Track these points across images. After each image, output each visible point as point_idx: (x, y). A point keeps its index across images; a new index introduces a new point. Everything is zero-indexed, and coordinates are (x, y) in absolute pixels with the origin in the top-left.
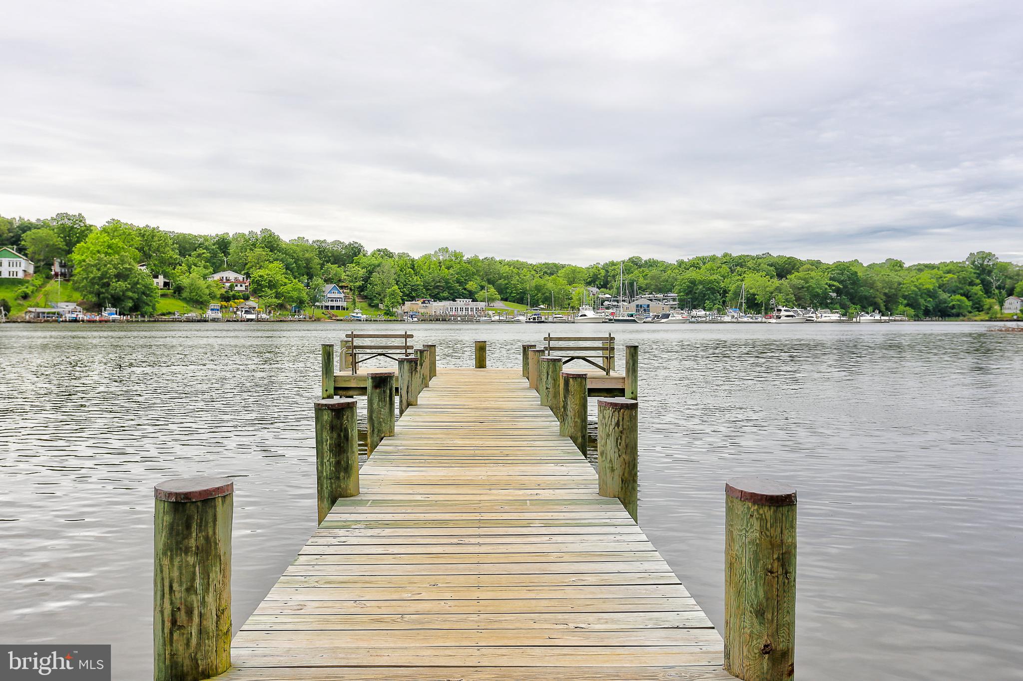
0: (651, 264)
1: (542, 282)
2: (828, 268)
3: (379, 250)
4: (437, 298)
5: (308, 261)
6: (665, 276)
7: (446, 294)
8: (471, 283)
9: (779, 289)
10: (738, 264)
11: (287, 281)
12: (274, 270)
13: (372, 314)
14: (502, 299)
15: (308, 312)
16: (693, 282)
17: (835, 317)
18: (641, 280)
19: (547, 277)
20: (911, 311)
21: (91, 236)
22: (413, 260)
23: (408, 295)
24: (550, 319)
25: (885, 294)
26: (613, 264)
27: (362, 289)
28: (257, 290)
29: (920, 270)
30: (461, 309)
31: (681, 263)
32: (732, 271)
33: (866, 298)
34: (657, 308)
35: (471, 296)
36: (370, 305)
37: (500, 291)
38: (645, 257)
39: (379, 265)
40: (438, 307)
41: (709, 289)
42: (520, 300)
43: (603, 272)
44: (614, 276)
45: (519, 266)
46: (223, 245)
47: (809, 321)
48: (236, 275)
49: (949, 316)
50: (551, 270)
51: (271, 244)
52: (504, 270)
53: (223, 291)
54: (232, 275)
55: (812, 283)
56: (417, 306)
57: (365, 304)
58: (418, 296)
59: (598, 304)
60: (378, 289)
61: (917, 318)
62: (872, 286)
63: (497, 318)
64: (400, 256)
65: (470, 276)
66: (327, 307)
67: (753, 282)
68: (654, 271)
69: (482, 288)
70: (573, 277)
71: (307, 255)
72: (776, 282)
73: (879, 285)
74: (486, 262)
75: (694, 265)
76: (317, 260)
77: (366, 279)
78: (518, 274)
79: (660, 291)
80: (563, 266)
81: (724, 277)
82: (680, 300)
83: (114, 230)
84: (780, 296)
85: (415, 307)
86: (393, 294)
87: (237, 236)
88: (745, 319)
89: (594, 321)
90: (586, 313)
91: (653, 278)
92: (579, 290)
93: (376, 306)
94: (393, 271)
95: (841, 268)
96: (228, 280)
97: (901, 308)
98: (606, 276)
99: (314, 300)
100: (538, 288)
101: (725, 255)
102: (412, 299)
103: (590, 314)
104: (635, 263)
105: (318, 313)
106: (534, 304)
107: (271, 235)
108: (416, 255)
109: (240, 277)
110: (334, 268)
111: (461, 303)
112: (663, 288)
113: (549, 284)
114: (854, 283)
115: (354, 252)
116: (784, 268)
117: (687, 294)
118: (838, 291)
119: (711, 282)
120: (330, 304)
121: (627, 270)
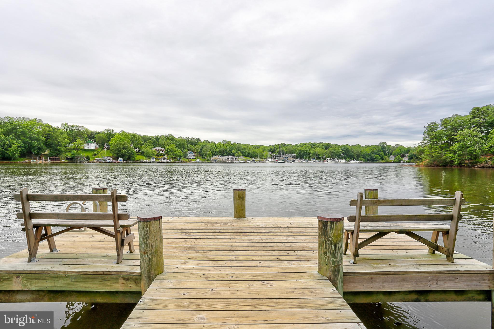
0: (288, 145)
1: (255, 150)
2: (340, 146)
3: (205, 141)
4: (223, 155)
5: (183, 144)
6: (292, 149)
7: (226, 154)
8: (233, 151)
9: (326, 153)
10: (314, 145)
11: (176, 150)
12: (172, 147)
13: (203, 160)
14: (243, 156)
15: (183, 160)
16: (301, 151)
17: (344, 161)
18: (285, 150)
19: (257, 149)
20: (364, 160)
21: (116, 136)
22: (216, 144)
23: (214, 155)
24: (258, 162)
25: (357, 154)
26: (276, 145)
27: (200, 152)
28: (167, 153)
29: (366, 147)
30: (230, 159)
31: (296, 145)
32: (312, 147)
33: (351, 156)
34: (290, 158)
35: (233, 155)
36: (202, 157)
37: (242, 153)
38: (286, 143)
39: (205, 145)
40: (223, 158)
41: (305, 153)
42: (248, 156)
43: (273, 148)
44: (276, 149)
45: (248, 146)
46: (157, 139)
47: (336, 162)
48: (161, 148)
49: (374, 161)
50: (258, 147)
51: (171, 138)
52: (243, 147)
53: (157, 153)
54: (160, 148)
55: (336, 151)
56: (217, 158)
57: (201, 157)
58: (217, 155)
59: (272, 157)
60: (205, 152)
61: (365, 162)
62: (353, 152)
63: (241, 161)
64: (212, 142)
65: (233, 149)
66: (189, 158)
67: (318, 151)
68: (289, 147)
69: (237, 152)
70: (264, 148)
71: (183, 142)
72: (326, 151)
73: (355, 152)
74: (238, 144)
75: (301, 145)
76: (186, 144)
77: (201, 149)
78: (248, 148)
79: (290, 153)
80: (261, 146)
81: (310, 149)
82: (297, 156)
83: (123, 134)
84: (327, 155)
85: (216, 158)
86: (209, 154)
87: (161, 136)
88: (318, 162)
89: (272, 162)
90: (269, 160)
91: (288, 149)
92: (266, 153)
93: (204, 158)
94: (209, 147)
95: (344, 146)
96: (158, 150)
97: (361, 158)
98: (274, 149)
99: (185, 156)
100: (254, 152)
101: (310, 142)
102: (215, 156)
103: (270, 160)
104: (283, 145)
105: (186, 160)
106: (253, 157)
107: (172, 136)
108: (217, 143)
109: (162, 149)
110: (191, 146)
111: (230, 157)
112: (292, 153)
113: (257, 151)
114: (348, 151)
115: (198, 141)
116: (327, 147)
117: (299, 154)
118: (343, 153)
119: (306, 151)
120: (190, 157)
121: (281, 147)
